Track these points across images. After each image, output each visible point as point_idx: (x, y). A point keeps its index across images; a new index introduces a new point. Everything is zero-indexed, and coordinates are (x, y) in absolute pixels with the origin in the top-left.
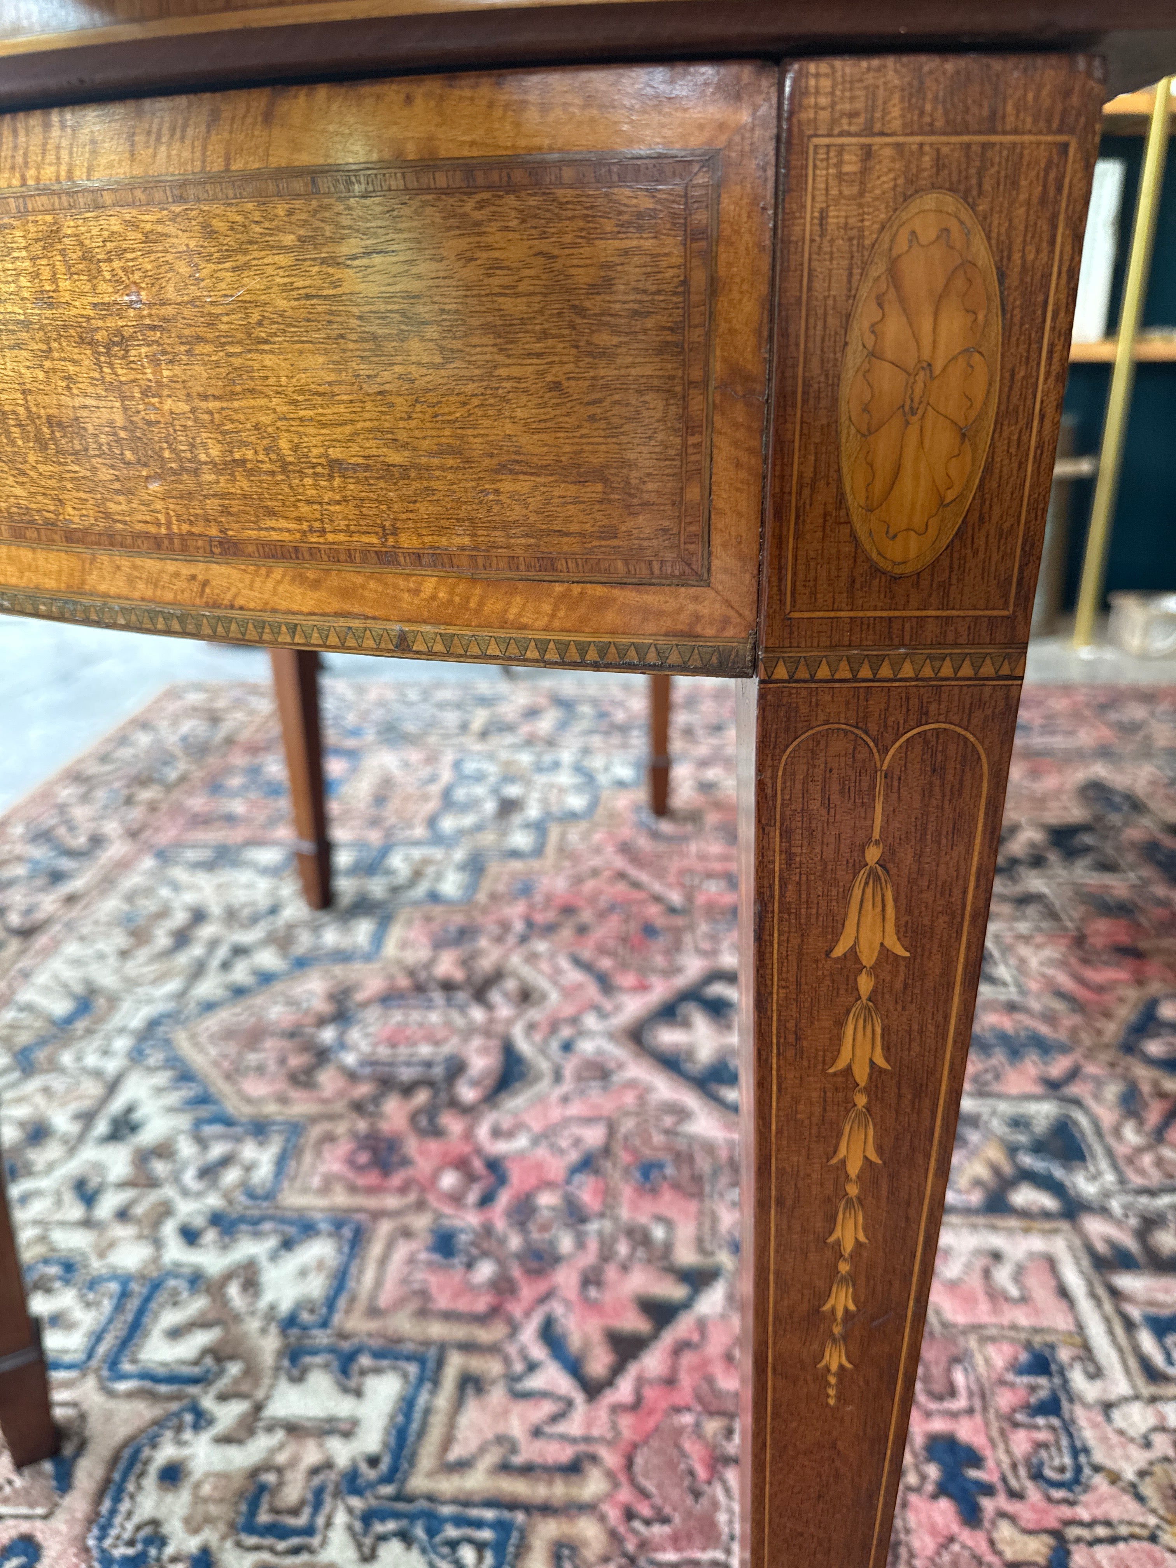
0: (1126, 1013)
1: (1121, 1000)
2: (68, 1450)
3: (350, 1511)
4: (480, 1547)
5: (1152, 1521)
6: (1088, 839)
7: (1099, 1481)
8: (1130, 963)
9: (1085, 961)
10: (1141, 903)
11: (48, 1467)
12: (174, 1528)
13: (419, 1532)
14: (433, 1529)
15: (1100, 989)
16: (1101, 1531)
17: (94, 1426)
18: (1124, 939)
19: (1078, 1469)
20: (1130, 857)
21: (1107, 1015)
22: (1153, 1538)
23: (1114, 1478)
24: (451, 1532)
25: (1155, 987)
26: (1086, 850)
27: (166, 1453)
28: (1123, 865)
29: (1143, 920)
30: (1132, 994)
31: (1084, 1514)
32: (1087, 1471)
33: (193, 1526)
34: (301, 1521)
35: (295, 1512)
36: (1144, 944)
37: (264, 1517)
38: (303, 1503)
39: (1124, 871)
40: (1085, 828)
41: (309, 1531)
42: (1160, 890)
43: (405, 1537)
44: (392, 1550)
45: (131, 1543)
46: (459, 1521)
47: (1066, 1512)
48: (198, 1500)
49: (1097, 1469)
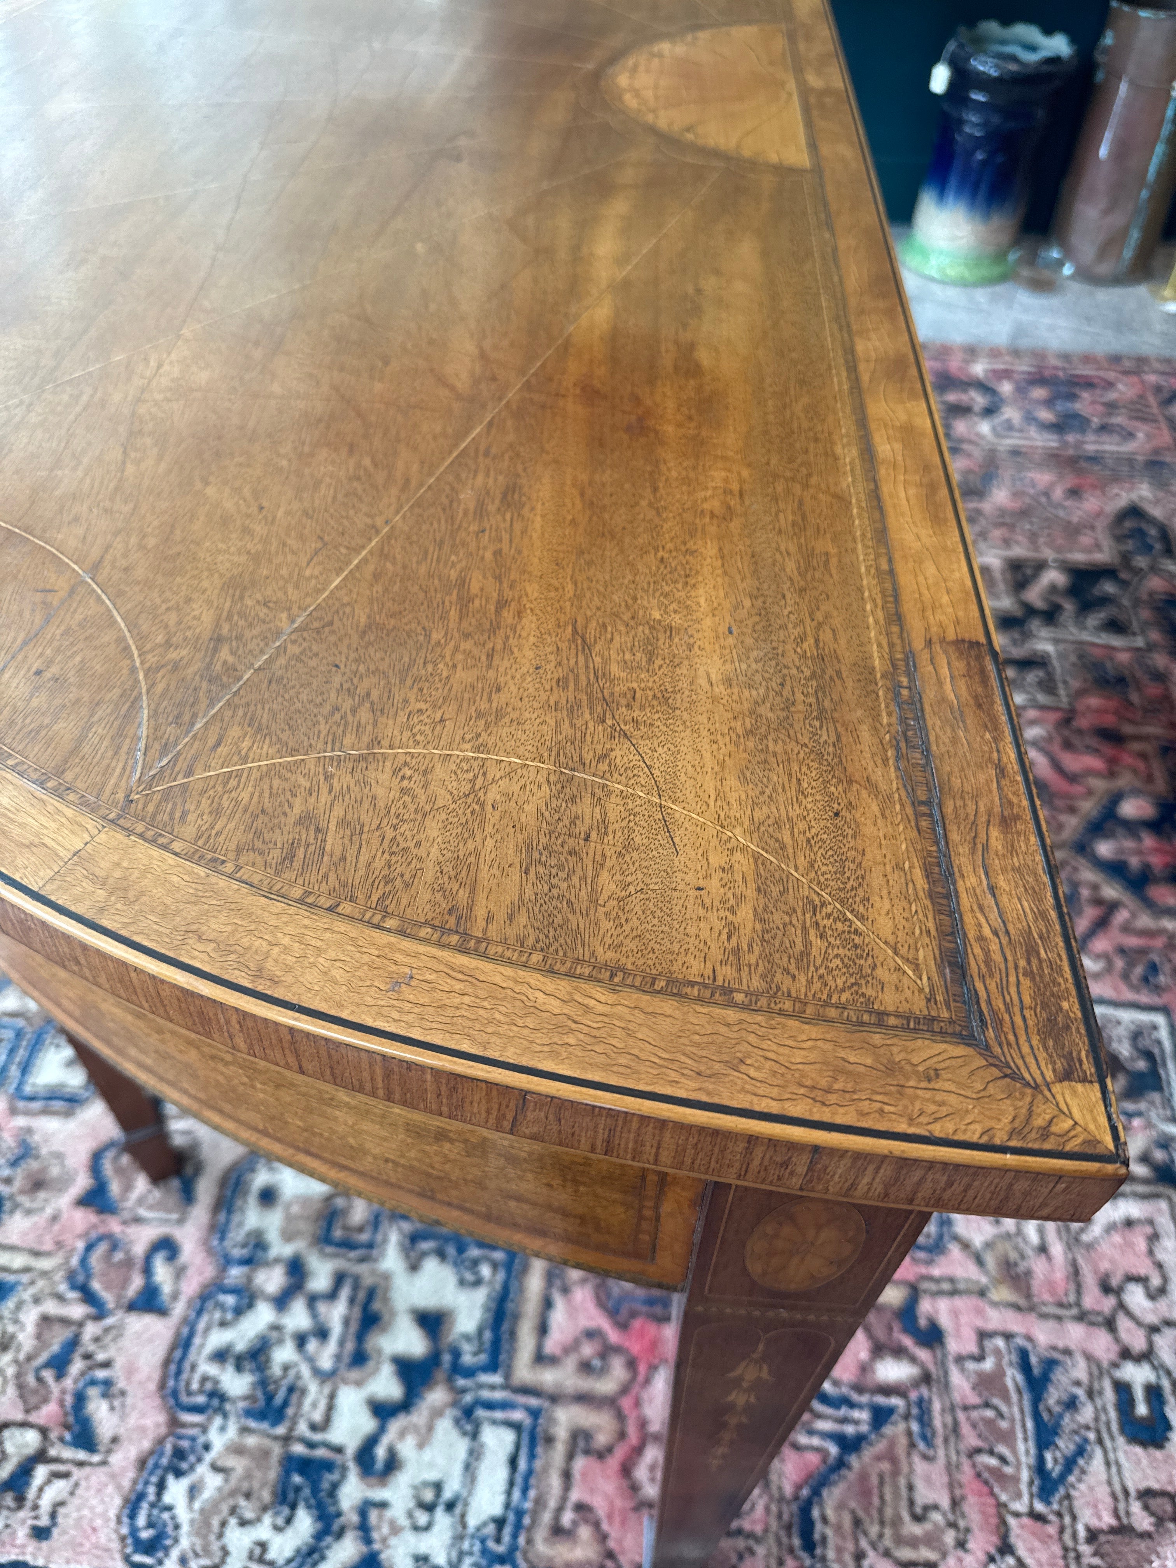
0: (1089, 807)
1: (1090, 792)
2: (189, 1170)
3: (400, 1230)
4: (495, 1266)
5: (984, 1280)
6: (1109, 588)
7: (955, 1250)
8: (1108, 750)
9: (1068, 745)
10: (1139, 674)
11: (175, 1183)
12: (273, 1236)
13: (451, 1250)
14: (461, 1249)
15: (1072, 778)
16: (946, 1286)
17: (206, 1152)
18: (1110, 721)
19: (941, 1237)
20: (1145, 614)
21: (1072, 810)
22: (982, 1293)
23: (966, 1246)
24: (474, 1252)
25: (1124, 781)
26: (1105, 601)
27: (261, 1178)
28: (1135, 626)
29: (1135, 697)
30: (1099, 784)
31: (936, 1272)
32: (946, 1238)
33: (288, 1236)
34: (364, 1237)
35: (361, 1229)
36: (1128, 729)
37: (338, 1233)
38: (367, 1222)
39: (1134, 634)
40: (1107, 572)
41: (370, 1246)
42: (1160, 660)
43: (441, 1255)
44: (431, 1265)
45: (244, 1246)
46: (481, 1245)
47: (923, 1270)
48: (289, 1218)
49: (956, 1238)
